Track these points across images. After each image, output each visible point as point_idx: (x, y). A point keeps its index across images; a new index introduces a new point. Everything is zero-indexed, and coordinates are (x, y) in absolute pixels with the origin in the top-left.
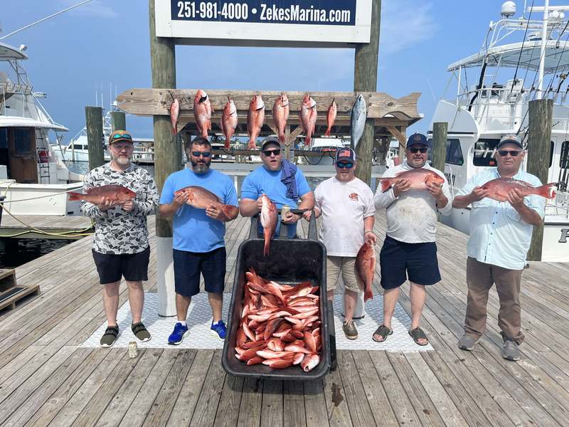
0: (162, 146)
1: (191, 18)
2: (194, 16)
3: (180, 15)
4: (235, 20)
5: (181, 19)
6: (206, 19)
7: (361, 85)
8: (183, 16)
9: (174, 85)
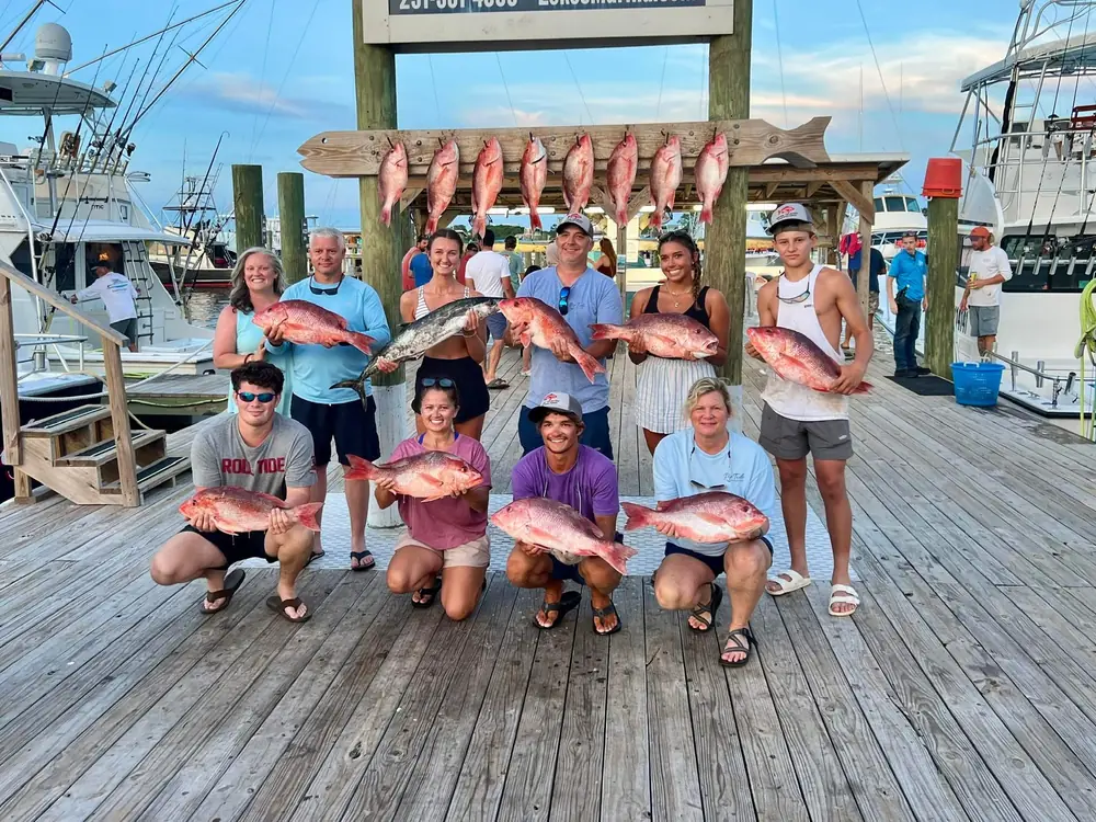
0: (374, 228)
1: (421, 11)
2: (426, 7)
3: (403, 6)
4: (495, 8)
5: (405, 12)
6: (447, 10)
7: (720, 108)
8: (408, 7)
9: (393, 124)
